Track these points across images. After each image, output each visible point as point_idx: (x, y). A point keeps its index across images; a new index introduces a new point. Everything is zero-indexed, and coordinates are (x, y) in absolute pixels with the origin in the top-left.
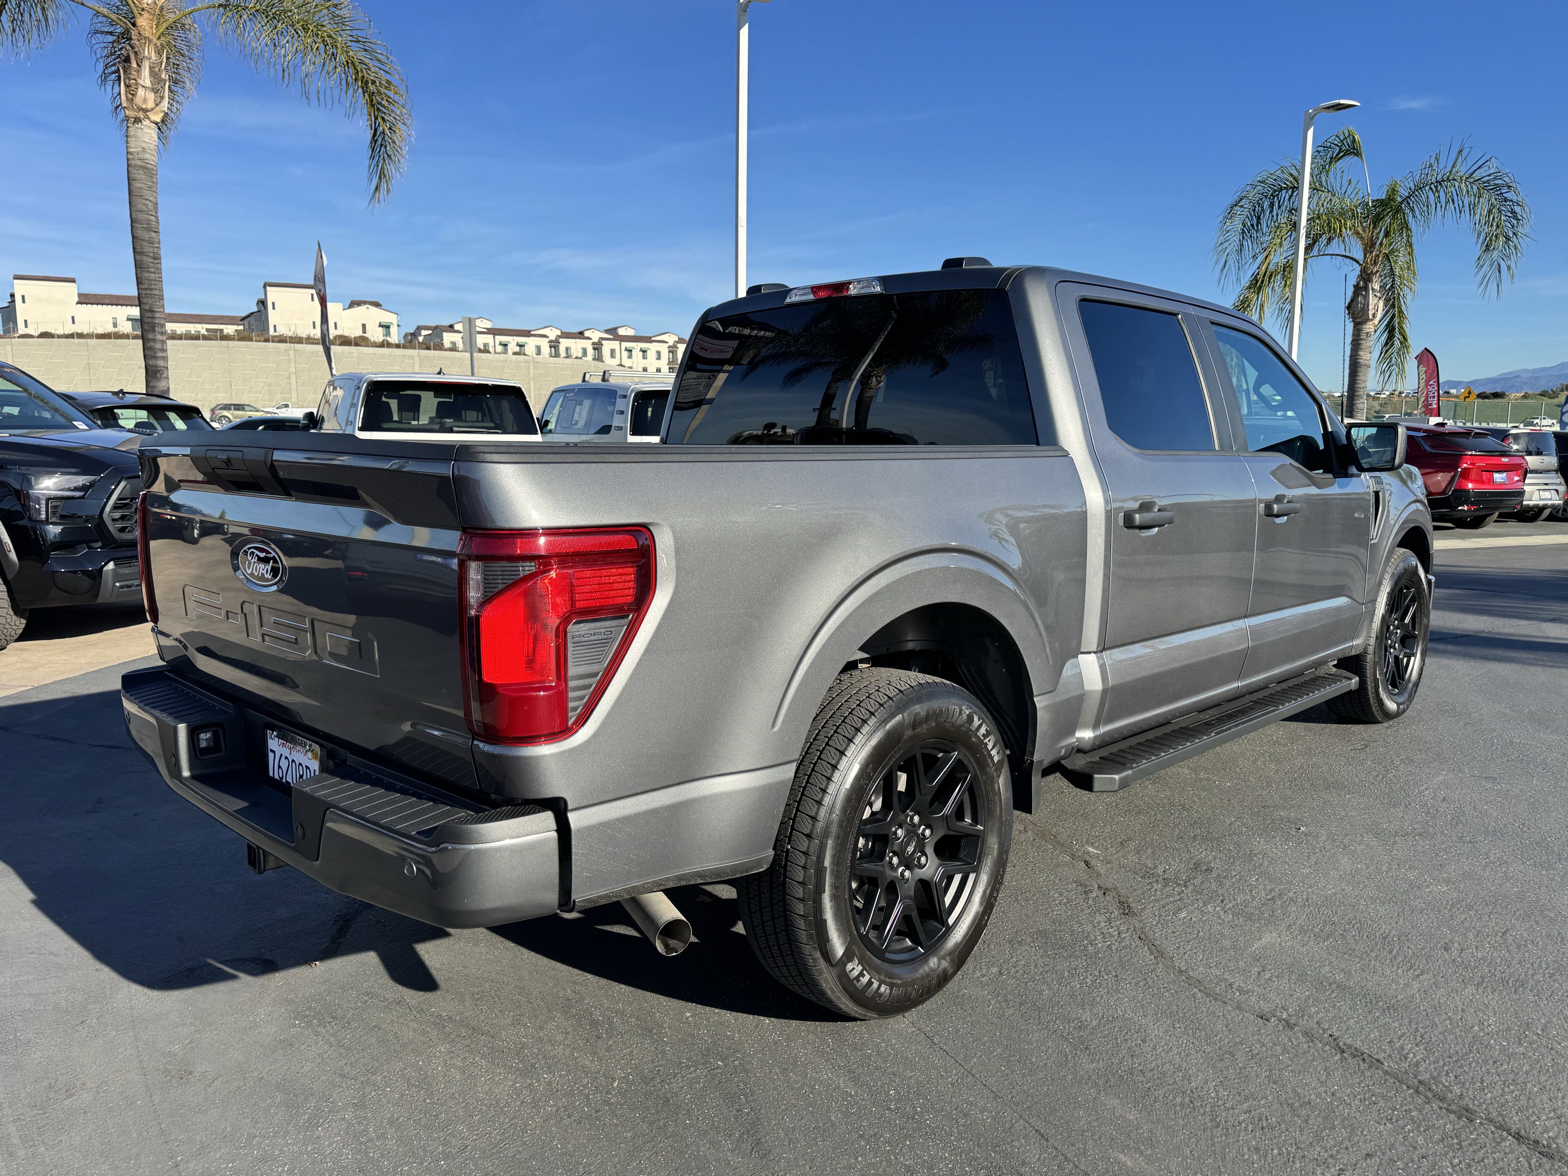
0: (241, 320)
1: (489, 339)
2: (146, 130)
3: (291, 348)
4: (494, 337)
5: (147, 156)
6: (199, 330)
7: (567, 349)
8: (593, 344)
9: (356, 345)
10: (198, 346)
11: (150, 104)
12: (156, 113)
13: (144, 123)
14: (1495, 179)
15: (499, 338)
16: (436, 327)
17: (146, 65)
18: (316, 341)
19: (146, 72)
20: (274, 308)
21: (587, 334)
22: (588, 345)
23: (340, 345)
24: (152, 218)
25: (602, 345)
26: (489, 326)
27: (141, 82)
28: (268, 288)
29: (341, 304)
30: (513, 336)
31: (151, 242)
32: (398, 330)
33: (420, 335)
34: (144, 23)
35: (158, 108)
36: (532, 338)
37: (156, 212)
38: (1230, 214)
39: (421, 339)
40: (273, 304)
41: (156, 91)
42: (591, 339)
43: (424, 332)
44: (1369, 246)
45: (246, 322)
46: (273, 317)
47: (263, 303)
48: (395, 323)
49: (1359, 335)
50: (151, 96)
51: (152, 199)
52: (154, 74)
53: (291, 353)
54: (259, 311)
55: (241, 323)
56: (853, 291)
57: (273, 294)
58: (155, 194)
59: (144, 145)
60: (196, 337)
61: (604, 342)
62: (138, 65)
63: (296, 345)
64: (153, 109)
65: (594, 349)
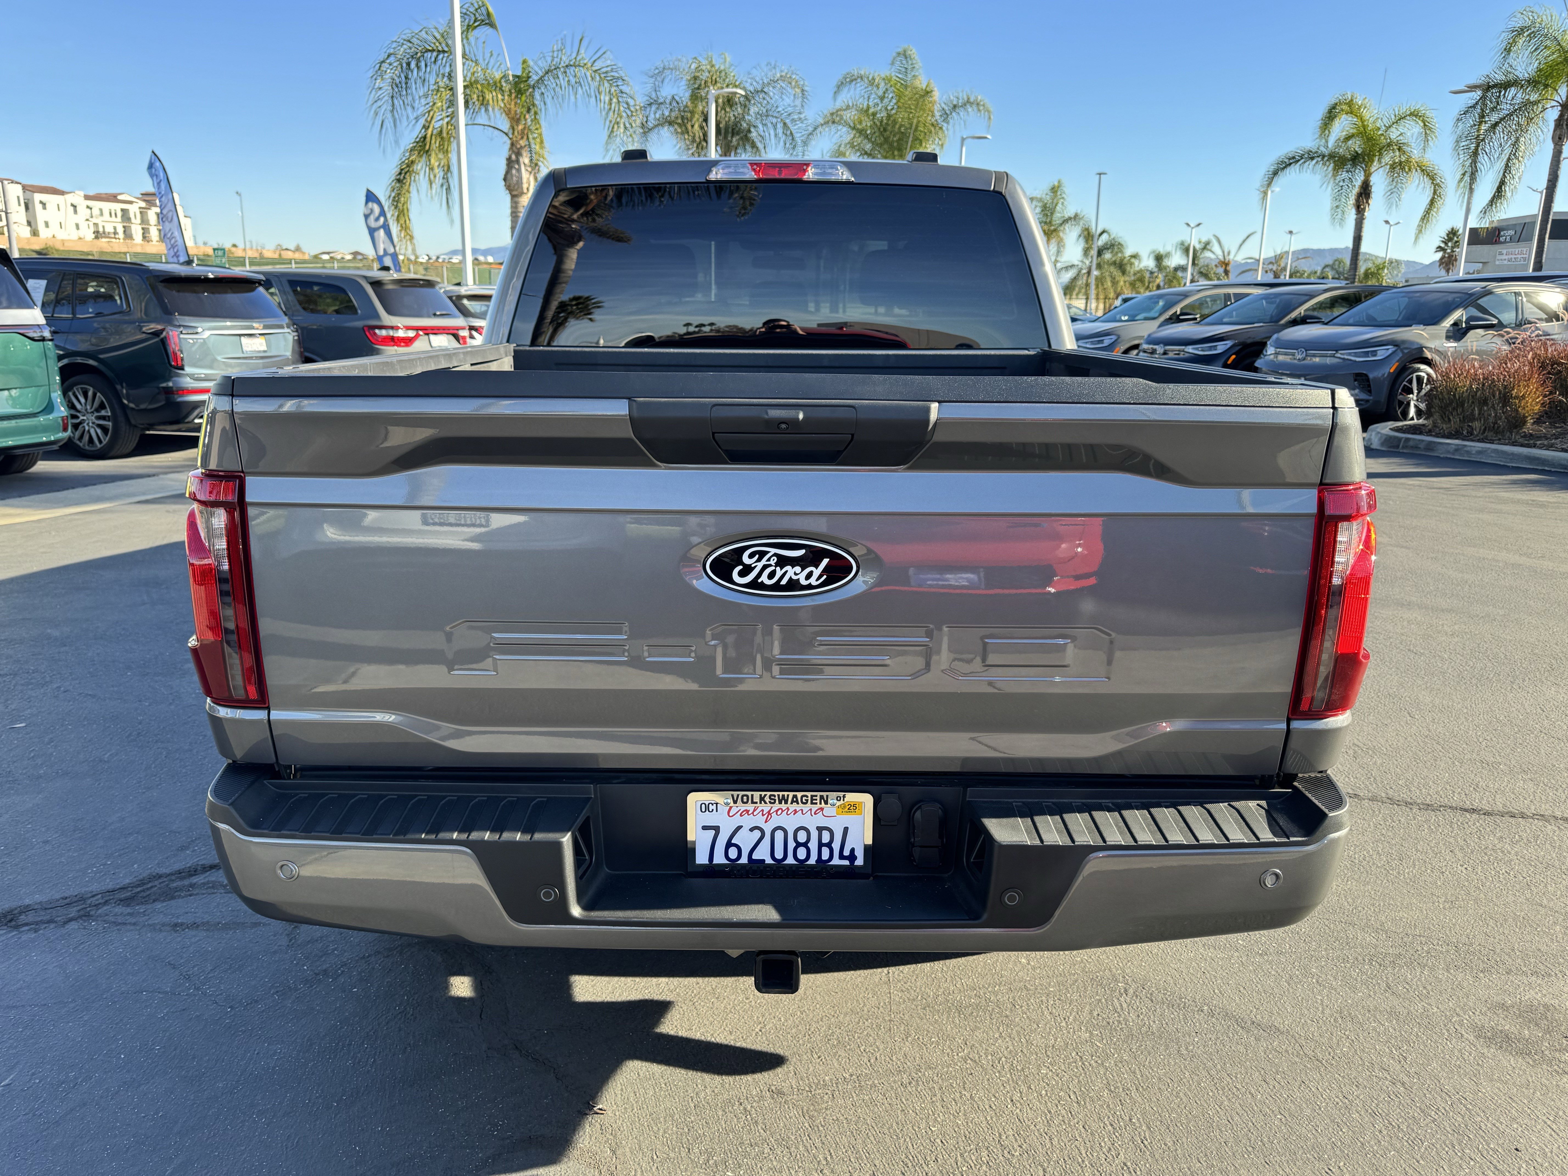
14: (612, 71)
38: (379, 72)
44: (515, 120)
49: (516, 207)
56: (811, 174)
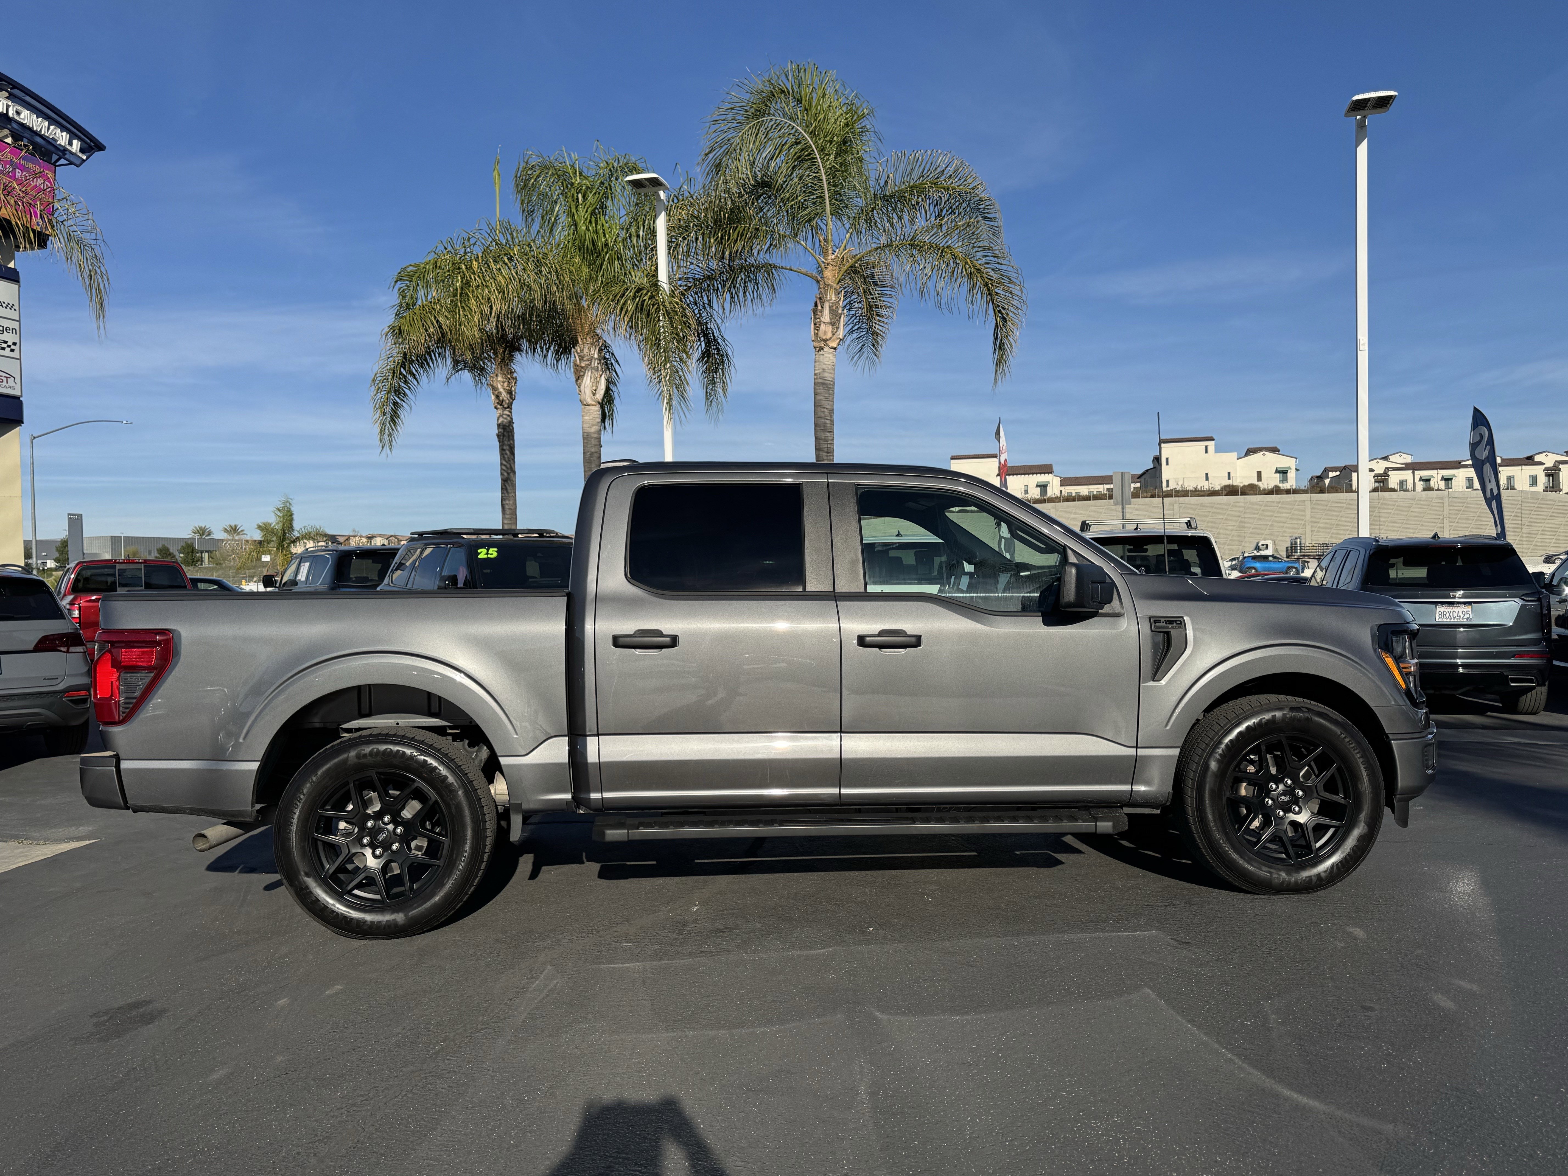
0: (1138, 478)
1: (1407, 475)
2: (826, 355)
3: (1176, 502)
4: (1413, 473)
5: (826, 375)
6: (1092, 490)
7: (1509, 478)
8: (1546, 469)
9: (1243, 493)
10: (1089, 506)
11: (829, 335)
12: (834, 341)
13: (825, 350)
15: (1419, 474)
16: (1345, 468)
17: (827, 305)
18: (1202, 493)
19: (826, 311)
20: (1167, 464)
21: (1537, 459)
22: (1539, 471)
23: (1226, 495)
24: (828, 422)
25: (1560, 470)
26: (1409, 461)
27: (822, 319)
28: (1163, 445)
29: (1236, 453)
30: (1437, 469)
31: (826, 440)
32: (1296, 474)
33: (1328, 477)
34: (829, 274)
35: (834, 337)
36: (1461, 470)
37: (831, 416)
39: (1327, 481)
40: (1167, 459)
41: (832, 324)
42: (1544, 464)
43: (1331, 474)
45: (1142, 479)
46: (1167, 473)
47: (1157, 460)
48: (1293, 467)
50: (829, 329)
51: (828, 407)
52: (833, 311)
53: (1176, 506)
54: (1154, 468)
55: (1139, 480)
57: (1167, 450)
58: (831, 403)
59: (824, 367)
60: (1087, 498)
61: (1561, 466)
62: (822, 307)
63: (1181, 499)
64: (830, 338)
65: (1547, 475)
